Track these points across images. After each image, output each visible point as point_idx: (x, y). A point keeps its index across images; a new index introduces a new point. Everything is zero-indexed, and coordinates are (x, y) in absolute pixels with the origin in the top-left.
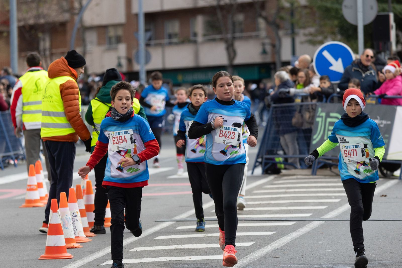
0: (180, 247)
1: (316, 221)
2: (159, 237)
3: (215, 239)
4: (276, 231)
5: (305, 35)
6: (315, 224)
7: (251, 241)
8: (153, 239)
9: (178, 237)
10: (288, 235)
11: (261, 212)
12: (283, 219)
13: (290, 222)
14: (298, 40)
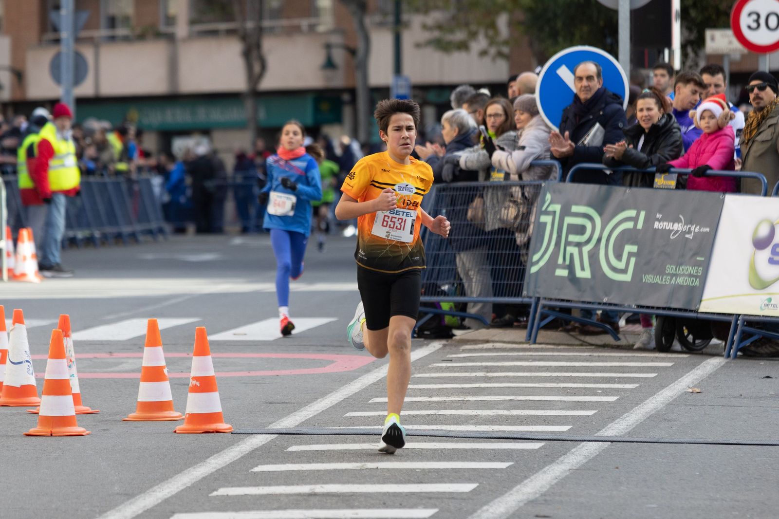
0: (319, 489)
1: (589, 441)
2: (259, 466)
3: (387, 474)
4: (513, 461)
5: (425, 27)
6: (591, 448)
7: (469, 480)
8: (250, 471)
9: (302, 467)
10: (543, 470)
11: (457, 420)
12: (515, 436)
13: (532, 442)
14: (409, 38)
